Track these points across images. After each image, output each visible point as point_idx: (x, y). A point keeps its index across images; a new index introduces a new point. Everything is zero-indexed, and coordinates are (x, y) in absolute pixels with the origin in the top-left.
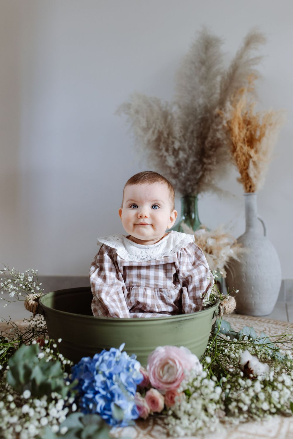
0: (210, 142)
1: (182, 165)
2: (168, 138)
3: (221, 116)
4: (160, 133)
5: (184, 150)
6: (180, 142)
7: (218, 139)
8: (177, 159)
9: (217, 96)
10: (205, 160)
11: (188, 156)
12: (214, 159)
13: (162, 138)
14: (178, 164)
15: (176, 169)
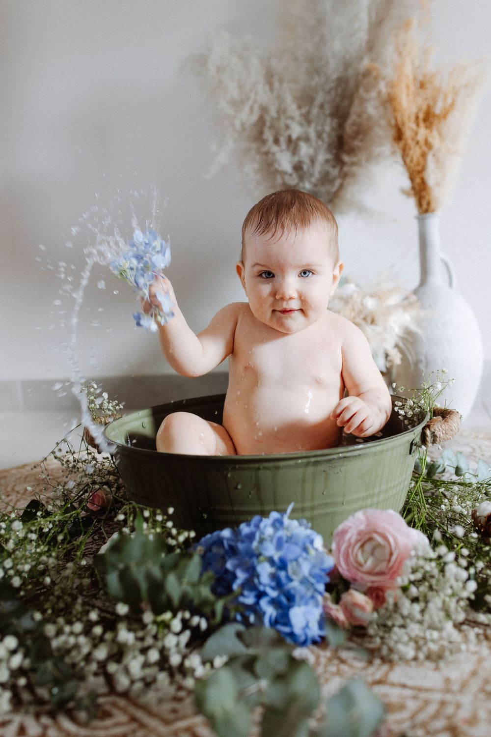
0: (354, 124)
1: (305, 167)
2: (278, 118)
3: (374, 73)
4: (264, 109)
5: (307, 139)
6: (301, 125)
7: (369, 118)
8: (296, 159)
9: (362, 36)
10: (346, 158)
11: (316, 152)
12: (362, 157)
13: (268, 118)
14: (298, 167)
15: (295, 175)
